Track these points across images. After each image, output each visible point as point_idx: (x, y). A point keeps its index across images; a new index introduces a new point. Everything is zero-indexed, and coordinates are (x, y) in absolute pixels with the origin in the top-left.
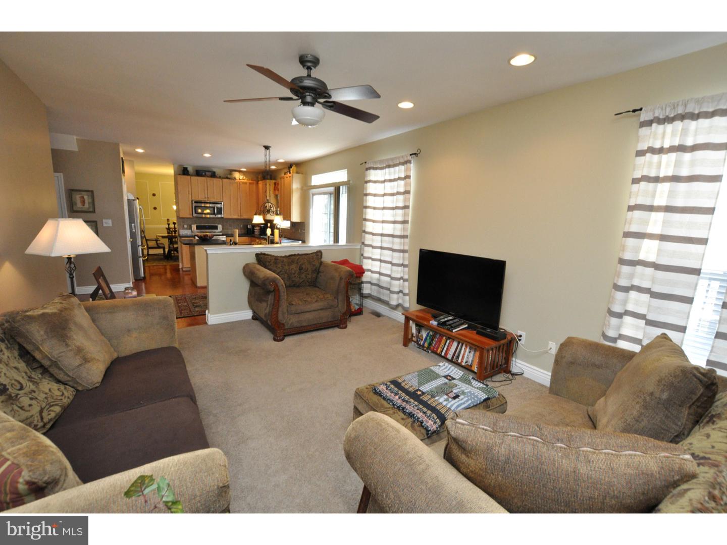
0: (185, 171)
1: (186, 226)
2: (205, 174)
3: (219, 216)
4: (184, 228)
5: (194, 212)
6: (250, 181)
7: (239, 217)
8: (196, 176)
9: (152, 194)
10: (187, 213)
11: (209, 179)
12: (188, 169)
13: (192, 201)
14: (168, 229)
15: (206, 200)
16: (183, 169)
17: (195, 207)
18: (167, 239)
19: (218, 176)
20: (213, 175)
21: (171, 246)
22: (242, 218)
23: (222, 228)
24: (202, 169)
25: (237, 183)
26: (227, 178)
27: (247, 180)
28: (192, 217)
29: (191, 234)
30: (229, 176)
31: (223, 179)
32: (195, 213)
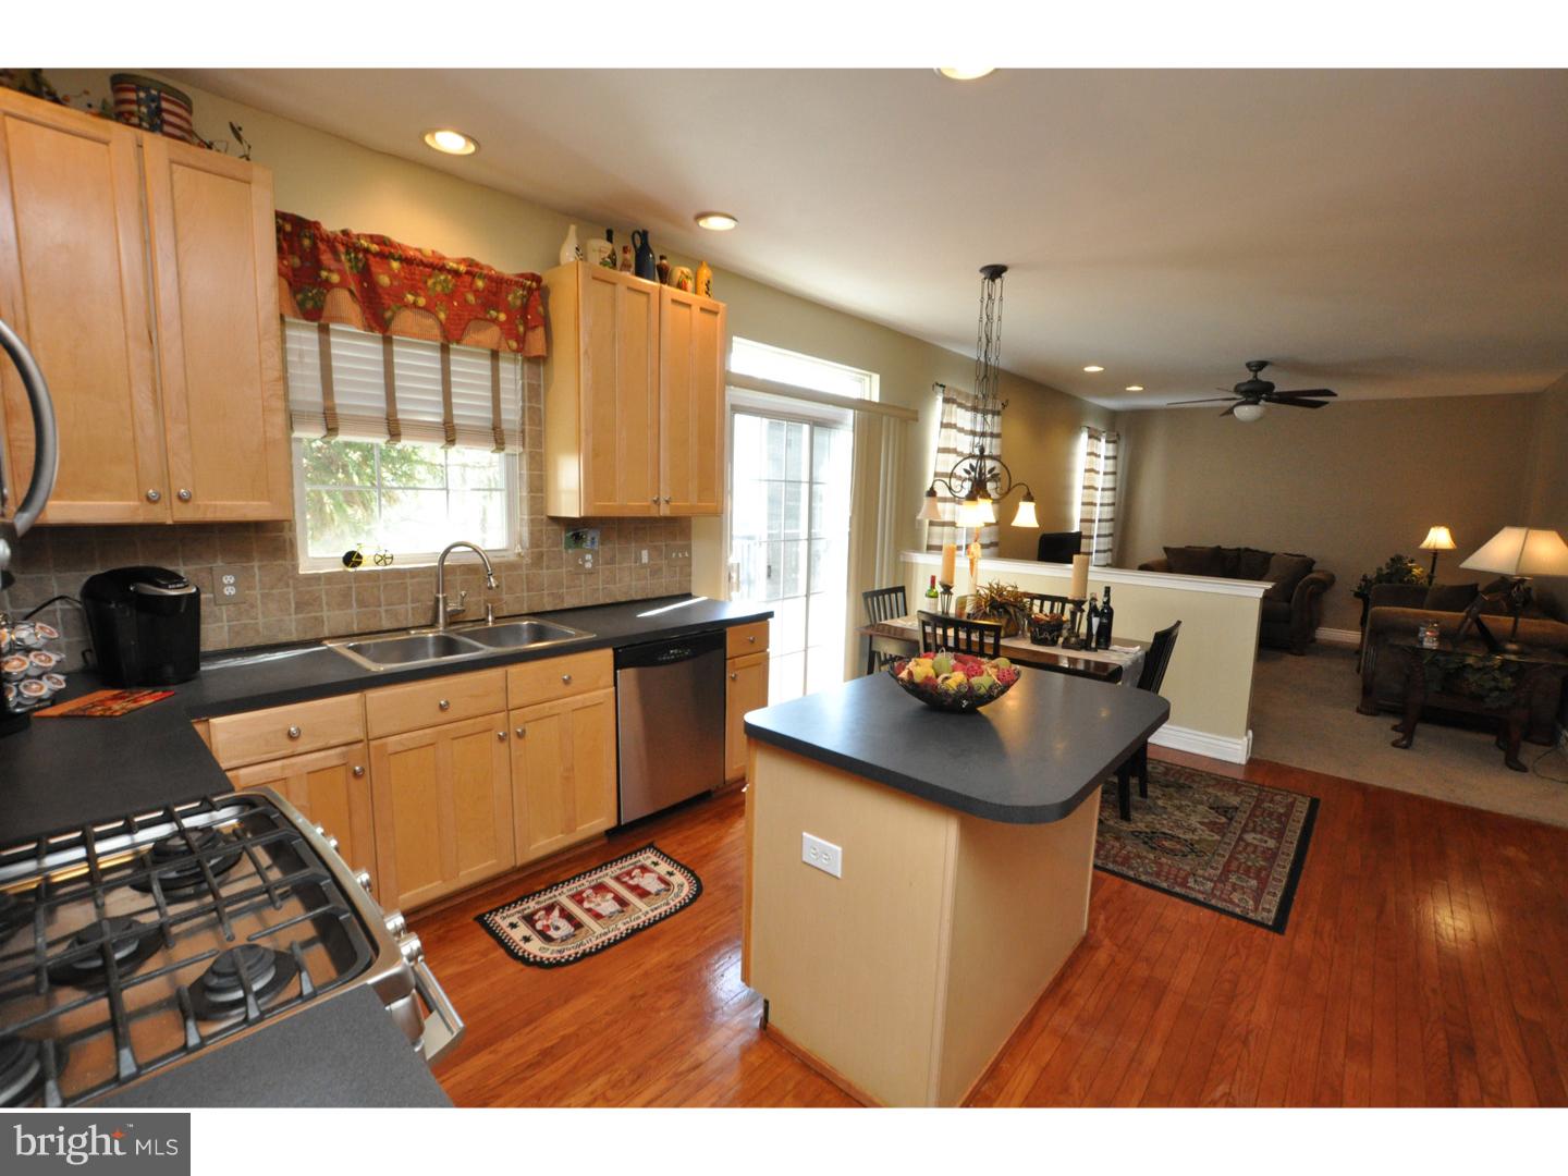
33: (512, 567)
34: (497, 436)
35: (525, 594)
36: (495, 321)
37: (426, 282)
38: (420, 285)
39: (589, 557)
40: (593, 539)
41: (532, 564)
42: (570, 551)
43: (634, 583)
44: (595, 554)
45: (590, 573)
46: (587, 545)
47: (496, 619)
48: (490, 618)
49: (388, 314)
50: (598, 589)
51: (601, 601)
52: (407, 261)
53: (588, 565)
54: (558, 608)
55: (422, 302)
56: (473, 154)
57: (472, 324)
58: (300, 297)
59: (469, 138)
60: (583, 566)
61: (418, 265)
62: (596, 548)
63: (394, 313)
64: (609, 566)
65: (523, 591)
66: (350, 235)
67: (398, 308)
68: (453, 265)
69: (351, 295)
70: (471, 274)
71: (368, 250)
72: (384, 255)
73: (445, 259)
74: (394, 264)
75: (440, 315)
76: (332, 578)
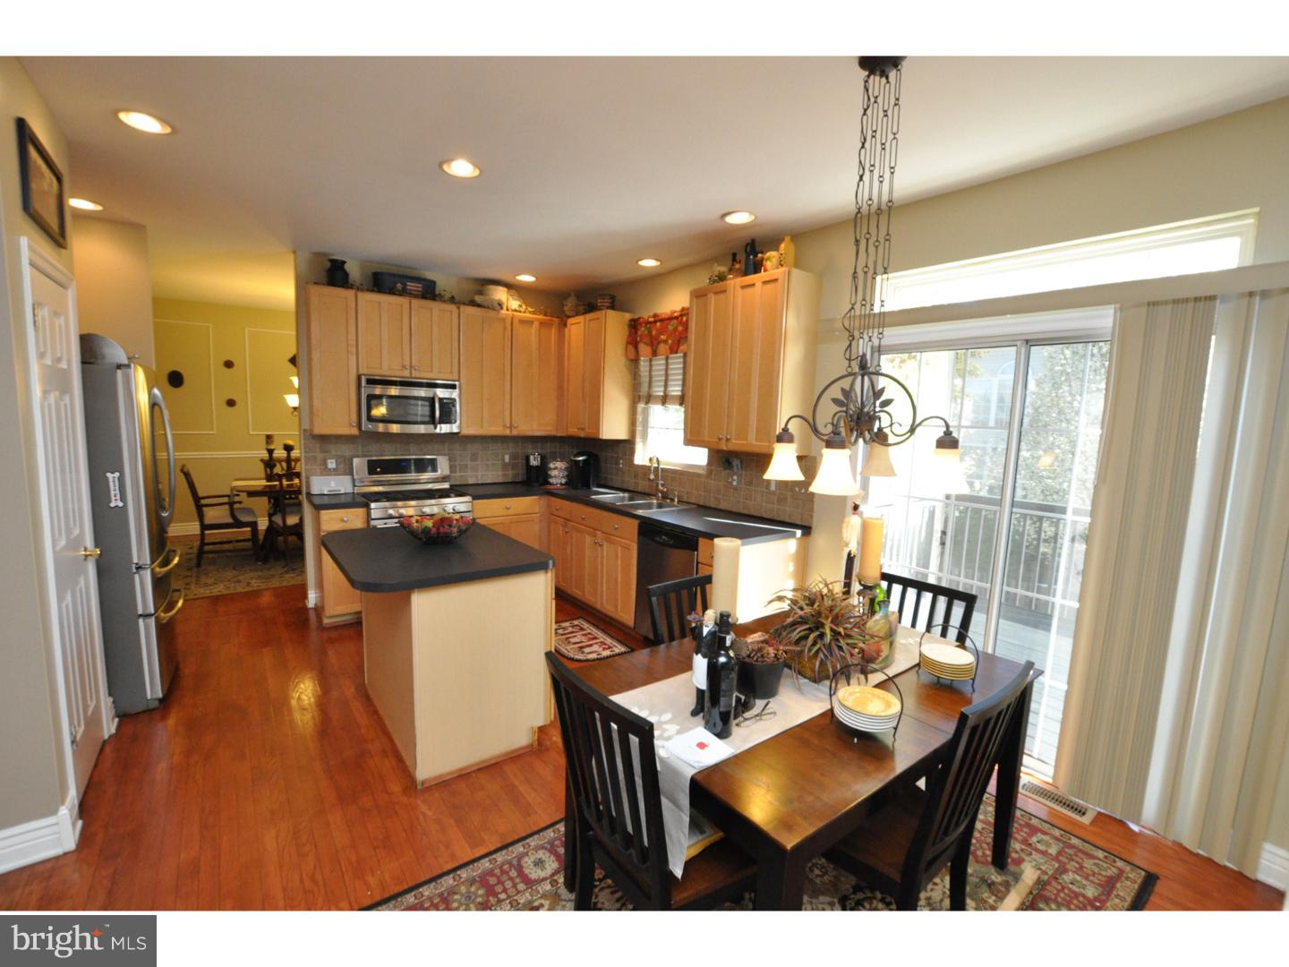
0: (335, 274)
1: (332, 464)
2: (405, 285)
3: (444, 428)
4: (326, 472)
5: (363, 416)
6: (541, 317)
7: (507, 432)
8: (373, 291)
9: (222, 363)
10: (339, 418)
11: (415, 302)
12: (347, 267)
13: (359, 378)
14: (269, 463)
15: (406, 373)
16: (328, 265)
17: (371, 397)
18: (265, 499)
19: (448, 295)
20: (429, 291)
21: (278, 519)
22: (515, 433)
23: (451, 467)
24: (395, 270)
25: (504, 320)
26: (473, 303)
27: (534, 313)
28: (355, 431)
29: (350, 490)
30: (478, 299)
31: (462, 307)
32: (368, 418)
33: (698, 475)
34: (682, 400)
37: (667, 327)
38: (665, 330)
39: (735, 477)
40: (738, 466)
41: (709, 476)
43: (764, 504)
44: (740, 476)
45: (736, 489)
46: (735, 469)
47: (679, 501)
48: (676, 500)
49: (657, 347)
50: (740, 501)
51: (741, 511)
52: (662, 320)
53: (735, 483)
55: (665, 337)
56: (659, 265)
58: (636, 350)
59: (657, 260)
60: (731, 483)
61: (665, 320)
62: (740, 473)
64: (748, 487)
65: (701, 490)
66: (649, 317)
67: (658, 344)
68: (676, 314)
69: (645, 343)
70: (681, 316)
71: (651, 323)
72: (655, 322)
73: (675, 312)
74: (658, 324)
75: (670, 342)
76: (643, 467)
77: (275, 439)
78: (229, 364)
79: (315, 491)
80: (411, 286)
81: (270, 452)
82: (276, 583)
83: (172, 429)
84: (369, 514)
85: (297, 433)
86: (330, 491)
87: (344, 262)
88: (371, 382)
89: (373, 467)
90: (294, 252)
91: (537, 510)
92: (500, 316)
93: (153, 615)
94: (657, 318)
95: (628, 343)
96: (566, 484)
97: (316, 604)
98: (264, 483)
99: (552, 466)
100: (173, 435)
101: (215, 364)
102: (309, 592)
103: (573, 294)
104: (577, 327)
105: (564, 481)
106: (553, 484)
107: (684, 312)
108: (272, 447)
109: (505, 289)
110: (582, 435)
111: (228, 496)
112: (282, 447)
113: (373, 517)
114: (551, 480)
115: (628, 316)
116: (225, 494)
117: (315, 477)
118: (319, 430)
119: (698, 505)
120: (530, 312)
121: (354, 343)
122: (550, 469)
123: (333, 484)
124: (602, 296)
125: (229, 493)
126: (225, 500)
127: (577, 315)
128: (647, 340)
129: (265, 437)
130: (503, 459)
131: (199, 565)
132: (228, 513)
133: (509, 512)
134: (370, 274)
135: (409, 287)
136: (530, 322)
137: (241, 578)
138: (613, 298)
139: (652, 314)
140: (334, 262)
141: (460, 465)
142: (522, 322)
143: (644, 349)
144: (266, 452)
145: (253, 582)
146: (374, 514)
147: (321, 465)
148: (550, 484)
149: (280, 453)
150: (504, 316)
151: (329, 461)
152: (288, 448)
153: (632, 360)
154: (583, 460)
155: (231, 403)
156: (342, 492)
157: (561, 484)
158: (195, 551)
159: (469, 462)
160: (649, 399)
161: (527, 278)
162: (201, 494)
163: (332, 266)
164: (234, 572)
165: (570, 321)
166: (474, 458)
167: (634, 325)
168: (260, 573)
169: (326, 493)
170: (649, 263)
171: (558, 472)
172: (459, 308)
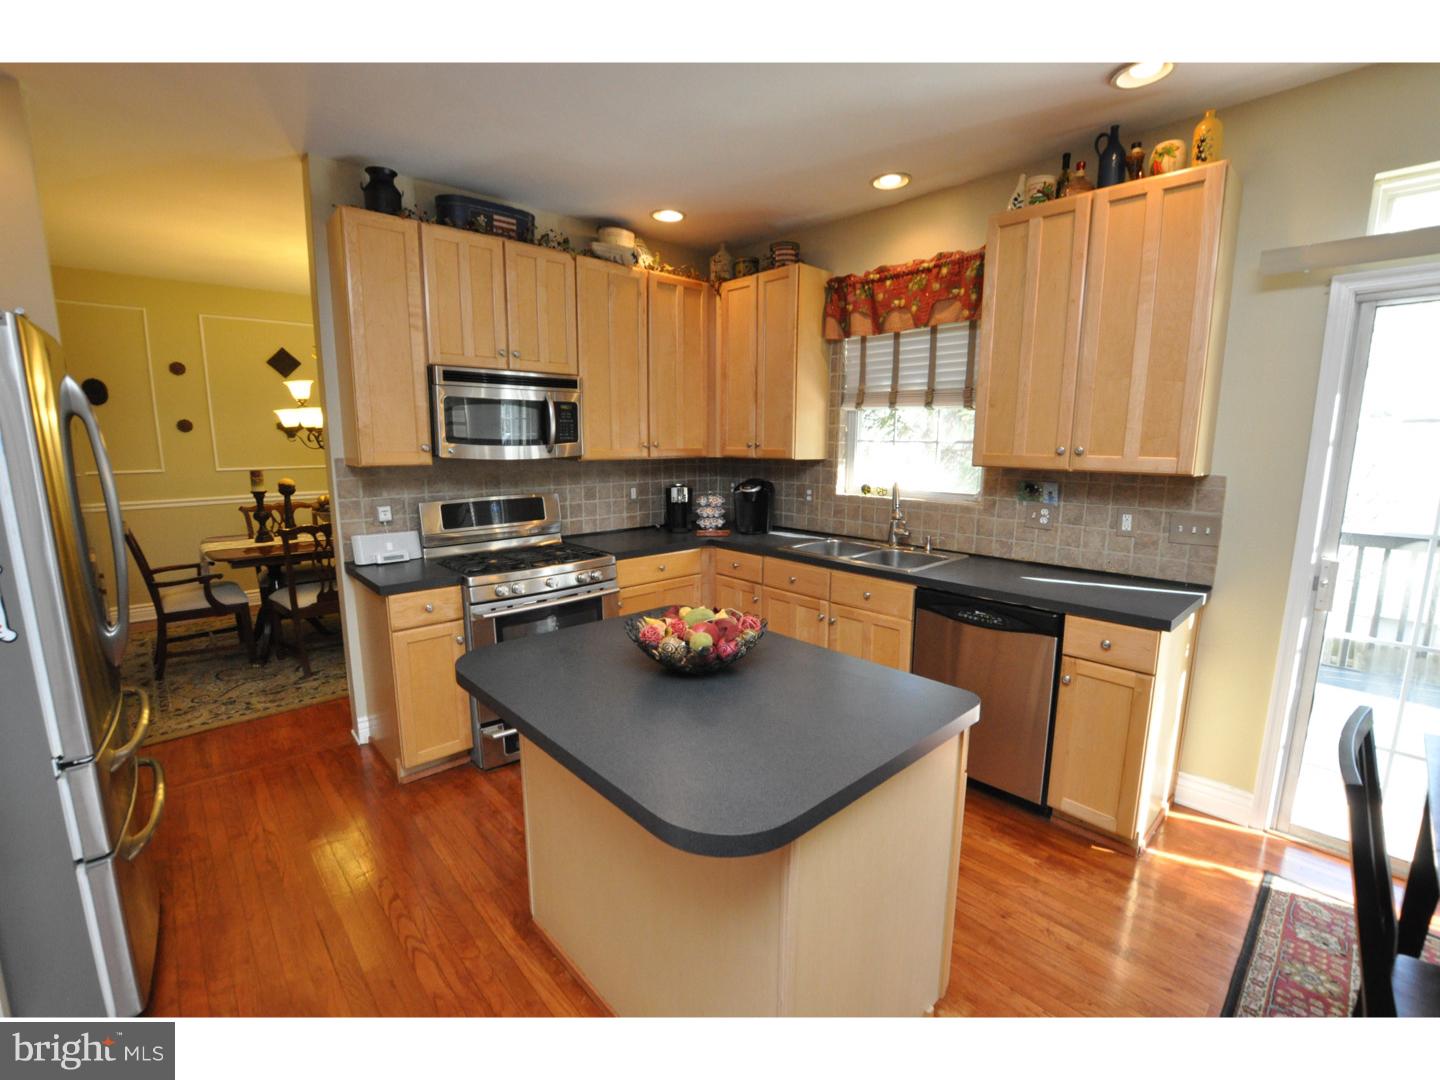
0: (377, 191)
1: (385, 513)
2: (490, 220)
4: (377, 526)
5: (442, 434)
6: (684, 279)
7: (643, 454)
8: (444, 223)
9: (166, 367)
11: (510, 246)
12: (397, 181)
13: (430, 370)
14: (259, 514)
15: (501, 363)
16: (367, 179)
17: (452, 403)
20: (523, 230)
21: (279, 598)
22: (655, 454)
25: (637, 281)
26: (592, 253)
27: (673, 272)
28: (427, 459)
29: (417, 554)
30: (596, 246)
31: (579, 258)
32: (450, 438)
33: (966, 510)
35: (975, 536)
36: (956, 297)
37: (907, 287)
38: (904, 291)
39: (1044, 512)
40: (1050, 493)
41: (985, 510)
42: (1025, 503)
43: (1106, 552)
44: (1054, 511)
45: (1046, 529)
46: (1045, 498)
47: (933, 549)
48: (928, 548)
49: (881, 320)
50: (1054, 548)
51: (1056, 562)
52: (896, 276)
53: (1043, 521)
54: (1005, 557)
55: (903, 302)
56: (908, 184)
57: (938, 305)
58: (843, 325)
59: (903, 174)
60: (1036, 520)
61: (903, 276)
62: (1056, 504)
63: (885, 318)
64: (1071, 526)
65: (972, 532)
66: (867, 274)
67: (888, 313)
68: (926, 265)
69: (864, 314)
70: (938, 266)
71: (873, 281)
72: (882, 280)
73: (923, 262)
74: (888, 283)
75: (914, 308)
76: (851, 499)
77: (266, 477)
78: (177, 369)
79: (362, 559)
80: (500, 221)
81: (259, 496)
82: (292, 702)
83: (111, 468)
84: (465, 596)
85: (324, 466)
86: (386, 558)
87: (394, 174)
88: (451, 376)
89: (453, 516)
90: (304, 158)
91: (697, 569)
92: (632, 275)
93: (107, 856)
94: (883, 275)
95: (826, 315)
96: (724, 527)
97: (370, 738)
98: (252, 543)
99: (703, 501)
100: (114, 476)
101: (157, 369)
102: (359, 720)
103: (723, 246)
104: (741, 294)
105: (720, 522)
106: (705, 529)
107: (943, 261)
108: (260, 489)
109: (632, 235)
110: (753, 454)
111: (197, 566)
112: (277, 488)
113: (473, 601)
114: (702, 523)
115: (824, 276)
116: (191, 562)
117: (359, 537)
118: (367, 460)
119: (970, 555)
120: (669, 272)
121: (420, 311)
122: (700, 505)
123: (389, 546)
124: (780, 245)
125: (197, 560)
126: (193, 573)
127: (734, 277)
128: (865, 309)
129: (249, 474)
130: (629, 495)
131: (159, 676)
132: (201, 593)
133: (662, 575)
134: (432, 199)
135: (496, 223)
136: (672, 286)
137: (233, 694)
138: (796, 246)
139: (876, 266)
140: (374, 171)
141: (571, 506)
142: (661, 284)
143: (860, 323)
144: (252, 495)
145: (254, 700)
146: (474, 595)
147: (366, 516)
148: (700, 528)
149: (273, 497)
150: (637, 276)
151: (381, 509)
152: (287, 490)
153: (829, 342)
154: (757, 492)
155: (185, 426)
156: (407, 558)
157: (717, 528)
158: (150, 650)
159: (584, 501)
160: (861, 400)
161: (669, 217)
162: (152, 565)
163: (372, 180)
164: (221, 684)
165: (726, 286)
166: (590, 495)
167: (838, 289)
168: (261, 685)
169: (380, 562)
170: (890, 182)
171: (711, 512)
172: (575, 259)
